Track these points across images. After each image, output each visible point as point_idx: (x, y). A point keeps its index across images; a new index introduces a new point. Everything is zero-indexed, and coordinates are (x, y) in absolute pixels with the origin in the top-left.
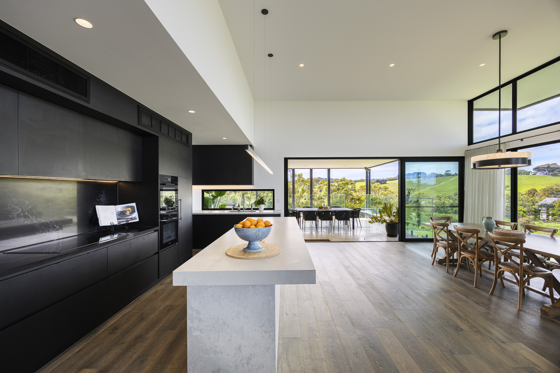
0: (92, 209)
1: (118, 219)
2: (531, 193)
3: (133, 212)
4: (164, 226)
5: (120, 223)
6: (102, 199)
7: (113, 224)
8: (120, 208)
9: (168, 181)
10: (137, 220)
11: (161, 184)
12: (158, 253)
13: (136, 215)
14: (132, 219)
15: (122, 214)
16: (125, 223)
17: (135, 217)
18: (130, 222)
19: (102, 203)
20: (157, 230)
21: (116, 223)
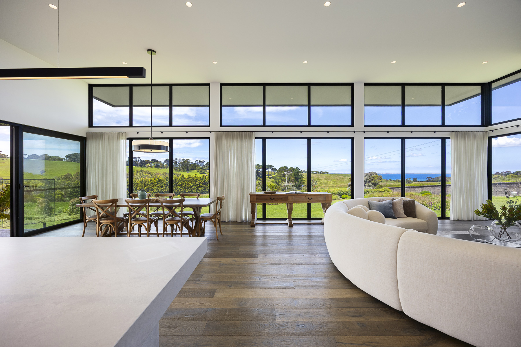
2: (67, 178)
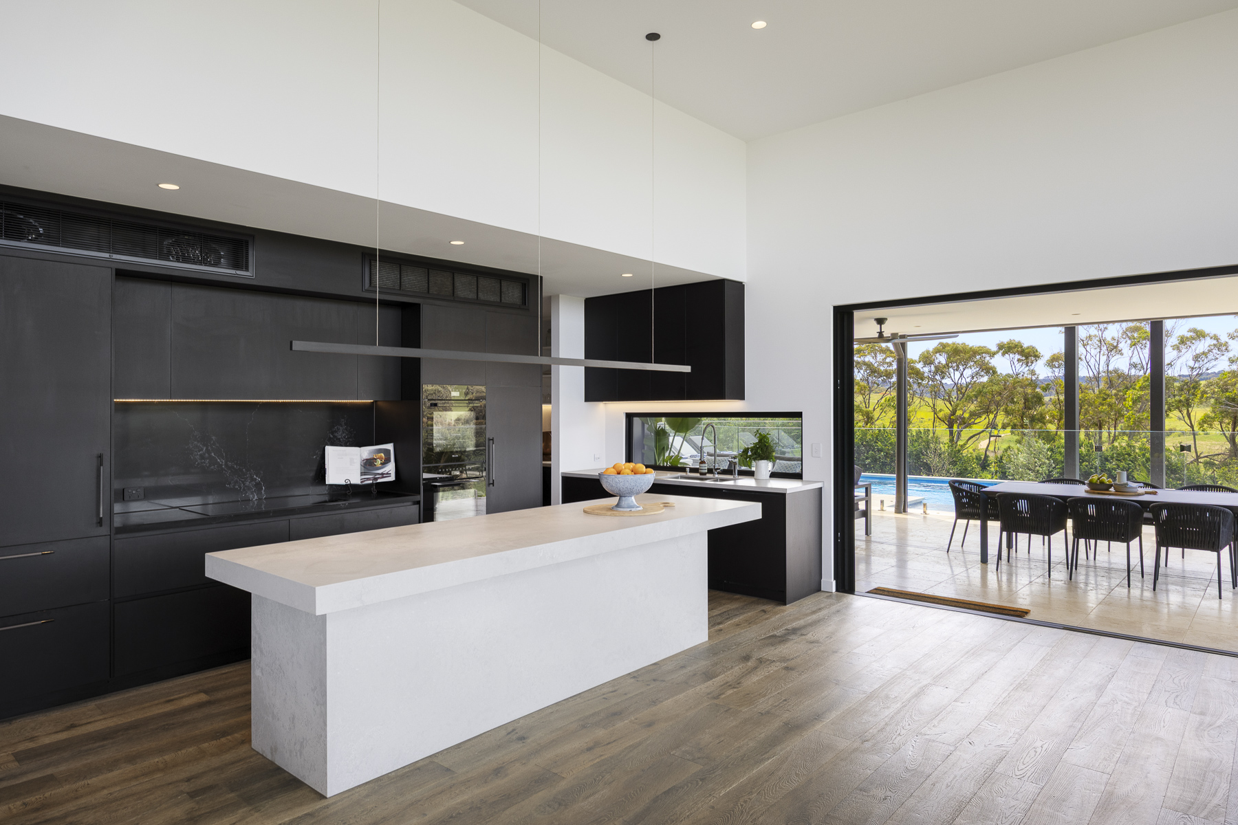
0: (318, 453)
1: (362, 474)
3: (387, 461)
5: (363, 482)
6: (339, 435)
7: (349, 483)
8: (366, 452)
9: (448, 398)
10: (392, 478)
11: (430, 405)
13: (391, 468)
14: (382, 474)
15: (368, 464)
16: (371, 482)
17: (389, 472)
18: (379, 481)
19: (340, 441)
20: (418, 503)
21: (356, 479)
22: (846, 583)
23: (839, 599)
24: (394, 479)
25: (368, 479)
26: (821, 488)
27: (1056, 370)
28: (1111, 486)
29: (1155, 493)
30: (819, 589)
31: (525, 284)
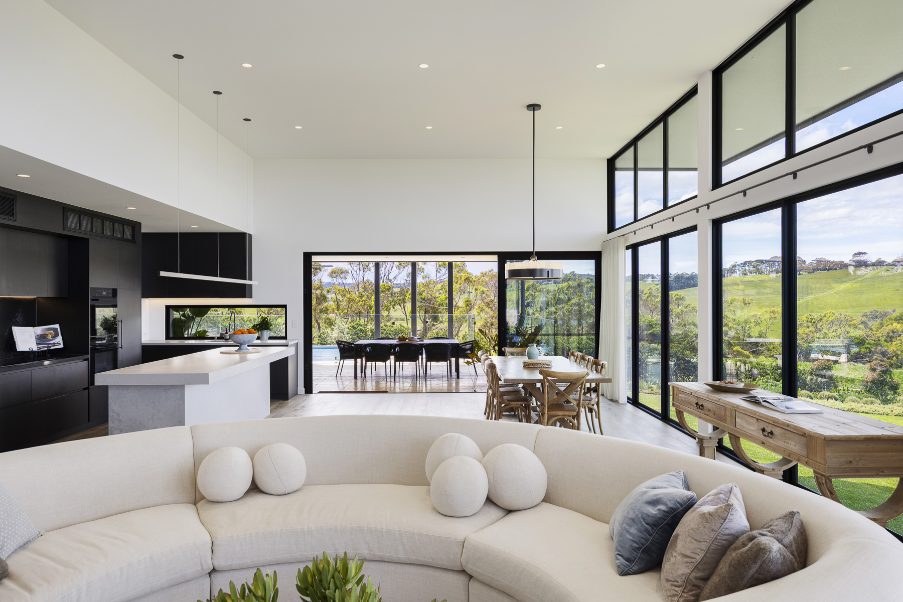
0: (7, 331)
1: (37, 344)
3: (56, 335)
4: (97, 355)
5: (40, 349)
6: (19, 319)
7: (31, 350)
8: (39, 330)
9: (102, 296)
10: (62, 346)
11: (93, 300)
12: (88, 388)
13: (59, 339)
14: (54, 344)
15: (41, 338)
16: (46, 349)
17: (59, 342)
18: (52, 348)
19: (19, 323)
20: (87, 359)
21: (35, 348)
22: (309, 389)
23: (305, 398)
24: (63, 346)
25: (44, 347)
26: (297, 343)
27: (335, 279)
28: (407, 339)
29: (423, 341)
30: (297, 394)
31: (134, 227)
